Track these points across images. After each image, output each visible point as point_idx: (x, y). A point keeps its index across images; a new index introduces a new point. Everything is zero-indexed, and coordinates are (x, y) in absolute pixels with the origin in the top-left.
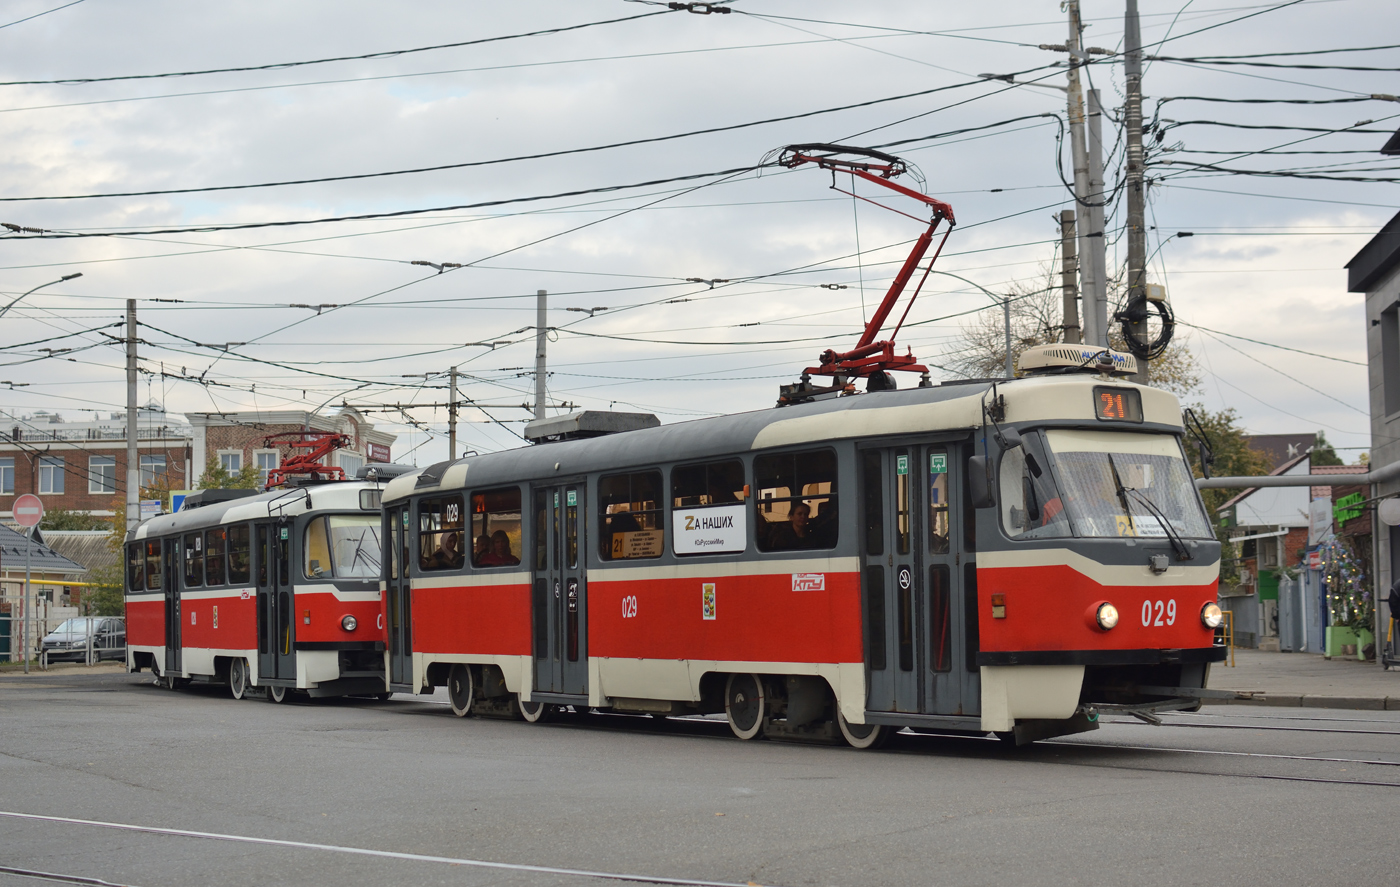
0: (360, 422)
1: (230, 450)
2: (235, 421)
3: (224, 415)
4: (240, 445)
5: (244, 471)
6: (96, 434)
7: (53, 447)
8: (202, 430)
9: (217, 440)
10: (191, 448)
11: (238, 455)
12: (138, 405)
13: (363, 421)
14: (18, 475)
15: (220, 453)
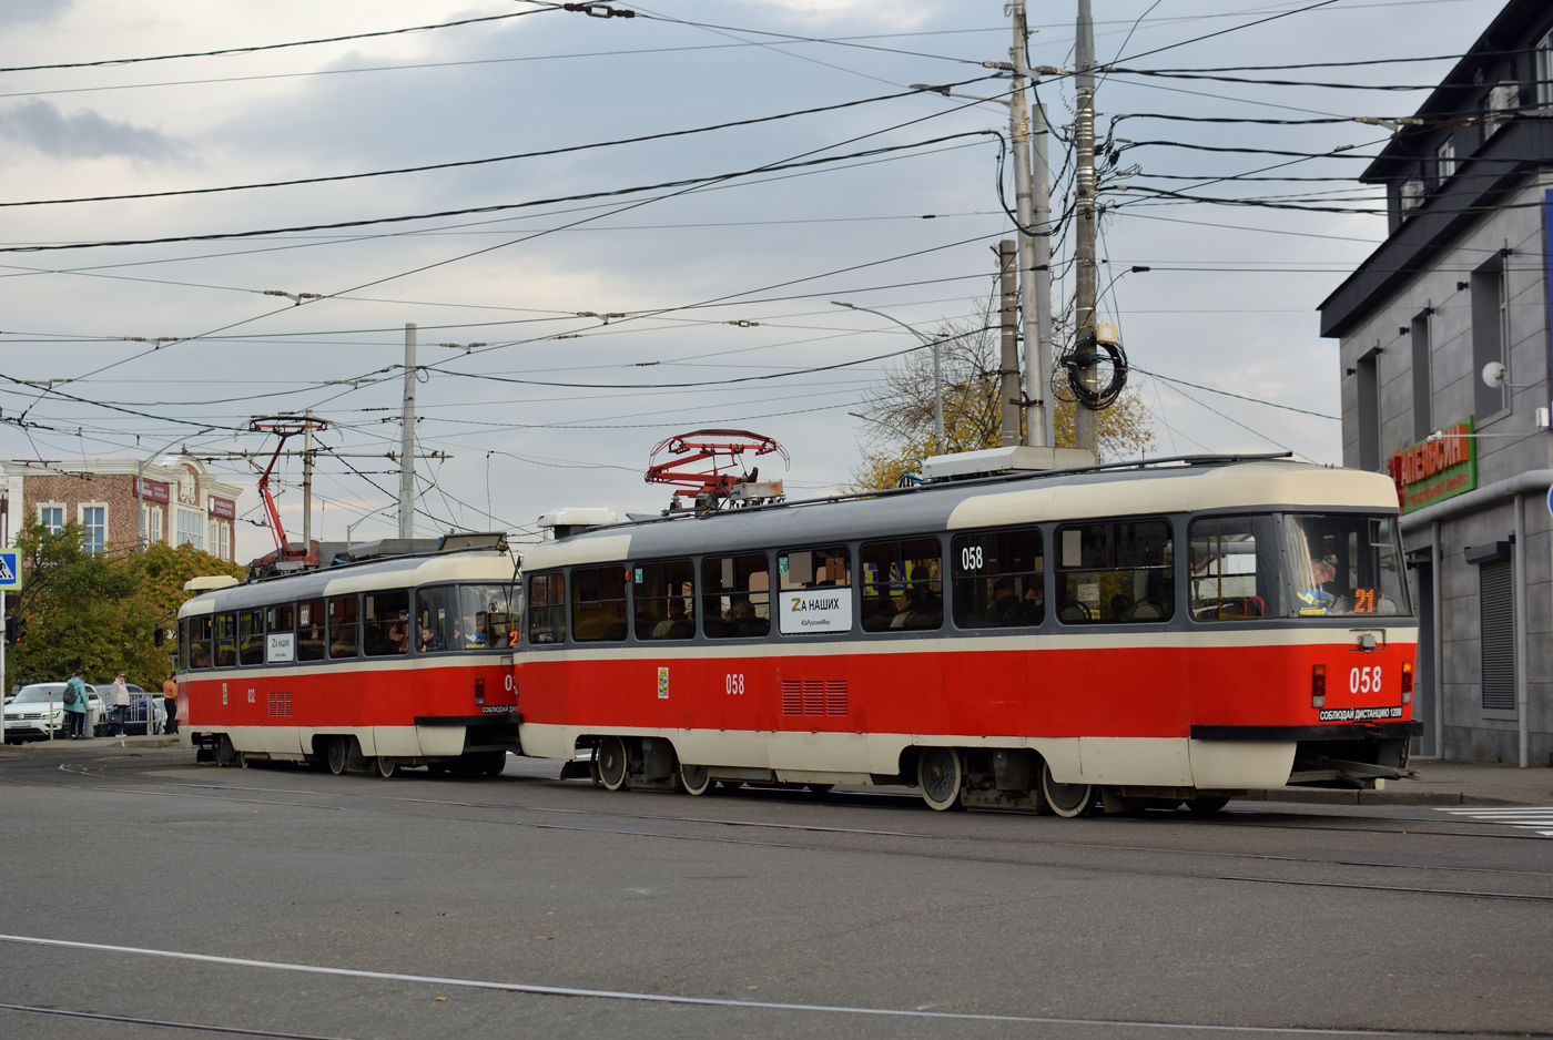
0: (201, 472)
1: (52, 504)
2: (59, 470)
3: (46, 463)
4: (63, 498)
5: (67, 527)
8: (20, 480)
9: (36, 492)
10: (7, 501)
11: (61, 509)
13: (204, 473)
15: (40, 506)
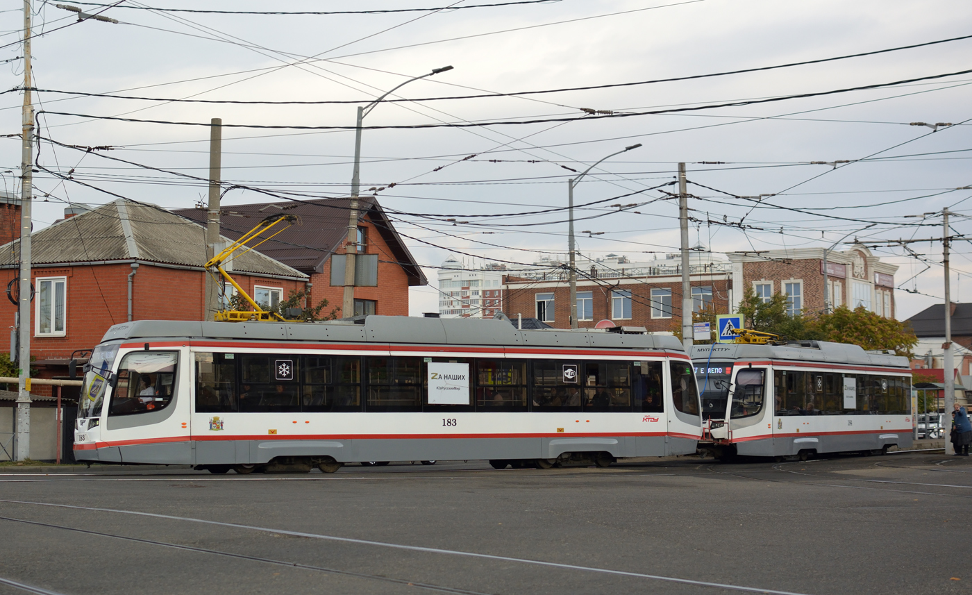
0: (868, 255)
1: (763, 281)
2: (768, 257)
3: (759, 253)
4: (771, 278)
5: (774, 298)
6: (656, 271)
7: (622, 282)
8: (740, 265)
9: (752, 273)
10: (732, 280)
11: (770, 285)
12: (690, 247)
13: (871, 255)
14: (596, 305)
15: (755, 284)
